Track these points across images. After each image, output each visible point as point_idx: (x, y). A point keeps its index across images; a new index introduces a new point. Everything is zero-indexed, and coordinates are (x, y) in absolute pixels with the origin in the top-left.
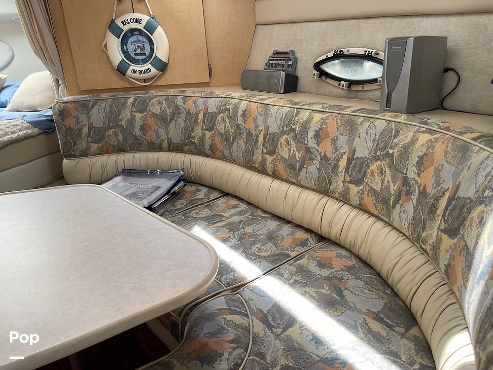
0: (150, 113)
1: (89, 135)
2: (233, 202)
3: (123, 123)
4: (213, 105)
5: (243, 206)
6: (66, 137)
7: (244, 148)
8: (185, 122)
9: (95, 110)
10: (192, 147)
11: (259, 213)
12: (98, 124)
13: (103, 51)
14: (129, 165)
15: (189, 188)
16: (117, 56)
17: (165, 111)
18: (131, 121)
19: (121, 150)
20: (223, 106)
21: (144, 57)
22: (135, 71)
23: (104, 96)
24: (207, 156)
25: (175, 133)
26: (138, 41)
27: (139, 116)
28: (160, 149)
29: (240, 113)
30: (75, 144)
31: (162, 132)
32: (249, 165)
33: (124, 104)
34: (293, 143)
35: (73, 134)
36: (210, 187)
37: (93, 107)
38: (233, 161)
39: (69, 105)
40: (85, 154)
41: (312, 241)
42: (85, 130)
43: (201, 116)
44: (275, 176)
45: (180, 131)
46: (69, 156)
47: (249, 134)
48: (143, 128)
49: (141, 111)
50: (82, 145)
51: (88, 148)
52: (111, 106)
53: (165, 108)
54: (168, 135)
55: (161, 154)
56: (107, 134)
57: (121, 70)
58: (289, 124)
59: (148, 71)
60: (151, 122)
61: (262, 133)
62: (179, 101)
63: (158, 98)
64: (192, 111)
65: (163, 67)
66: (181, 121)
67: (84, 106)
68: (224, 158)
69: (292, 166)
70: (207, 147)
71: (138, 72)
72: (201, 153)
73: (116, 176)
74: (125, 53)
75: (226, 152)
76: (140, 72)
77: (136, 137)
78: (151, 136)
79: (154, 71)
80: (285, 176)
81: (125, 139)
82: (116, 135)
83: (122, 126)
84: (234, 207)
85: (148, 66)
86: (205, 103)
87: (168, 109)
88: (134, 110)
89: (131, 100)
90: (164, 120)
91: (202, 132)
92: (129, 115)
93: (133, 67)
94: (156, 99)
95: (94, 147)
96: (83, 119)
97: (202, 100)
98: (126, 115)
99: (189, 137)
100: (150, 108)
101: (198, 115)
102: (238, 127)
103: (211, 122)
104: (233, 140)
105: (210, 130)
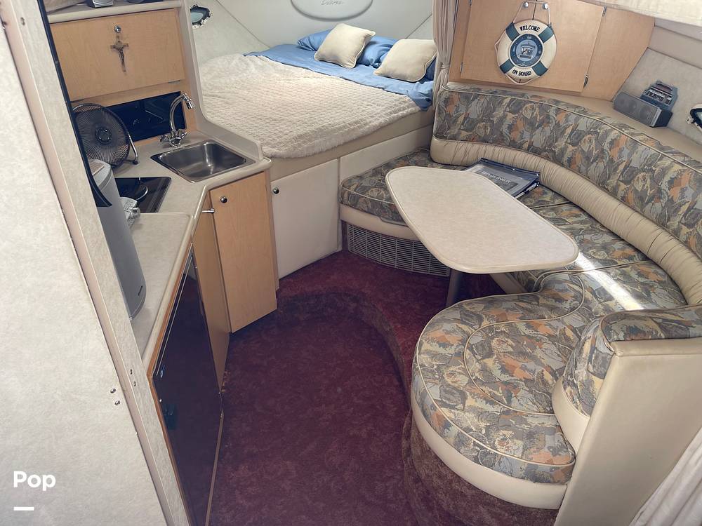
0: (522, 116)
1: (463, 124)
2: (576, 211)
3: (495, 119)
4: (584, 124)
5: (584, 217)
6: (444, 121)
7: (602, 170)
8: (552, 131)
9: (474, 103)
10: (550, 155)
11: (598, 226)
12: (473, 116)
13: (493, 49)
14: (488, 156)
15: (540, 189)
16: (505, 56)
17: (536, 117)
18: (502, 120)
19: (484, 141)
20: (594, 128)
21: (528, 60)
22: (516, 72)
23: (484, 89)
24: (562, 165)
25: (539, 139)
26: (529, 45)
27: (510, 116)
28: (520, 148)
29: (609, 140)
30: (449, 128)
31: (527, 135)
32: (602, 184)
33: (501, 103)
34: (649, 180)
35: (450, 120)
36: (555, 192)
37: (473, 100)
38: (588, 178)
39: (454, 94)
40: (454, 138)
41: (637, 258)
42: (461, 119)
43: (569, 130)
44: (624, 200)
45: (544, 138)
46: (441, 136)
47: (611, 160)
48: (510, 128)
49: (513, 112)
50: (454, 131)
51: (459, 134)
52: (488, 103)
53: (536, 114)
54: (531, 138)
55: (519, 152)
56: (479, 125)
57: (504, 68)
58: (651, 165)
59: (528, 73)
60: (520, 124)
61: (624, 164)
62: (552, 112)
63: (532, 104)
64: (562, 124)
65: (541, 70)
66: (548, 130)
67: (467, 98)
68: (579, 172)
69: (641, 199)
70: (565, 159)
71: (518, 73)
72: (557, 160)
73: (477, 163)
74: (513, 54)
75: (583, 168)
76: (521, 73)
77: (501, 134)
78: (515, 135)
79: (533, 74)
80: (632, 203)
81: (492, 133)
82: (485, 128)
83: (493, 121)
84: (577, 216)
85: (530, 69)
86: (576, 120)
87: (539, 116)
88: (508, 110)
89: (507, 101)
90: (532, 125)
91: (565, 145)
92: (501, 114)
93: (516, 68)
94: (530, 104)
95: (464, 134)
96: (463, 109)
97: (575, 116)
98: (499, 113)
99: (550, 145)
100: (523, 112)
101: (566, 128)
102: (603, 151)
103: (577, 138)
104: (594, 161)
105: (573, 145)
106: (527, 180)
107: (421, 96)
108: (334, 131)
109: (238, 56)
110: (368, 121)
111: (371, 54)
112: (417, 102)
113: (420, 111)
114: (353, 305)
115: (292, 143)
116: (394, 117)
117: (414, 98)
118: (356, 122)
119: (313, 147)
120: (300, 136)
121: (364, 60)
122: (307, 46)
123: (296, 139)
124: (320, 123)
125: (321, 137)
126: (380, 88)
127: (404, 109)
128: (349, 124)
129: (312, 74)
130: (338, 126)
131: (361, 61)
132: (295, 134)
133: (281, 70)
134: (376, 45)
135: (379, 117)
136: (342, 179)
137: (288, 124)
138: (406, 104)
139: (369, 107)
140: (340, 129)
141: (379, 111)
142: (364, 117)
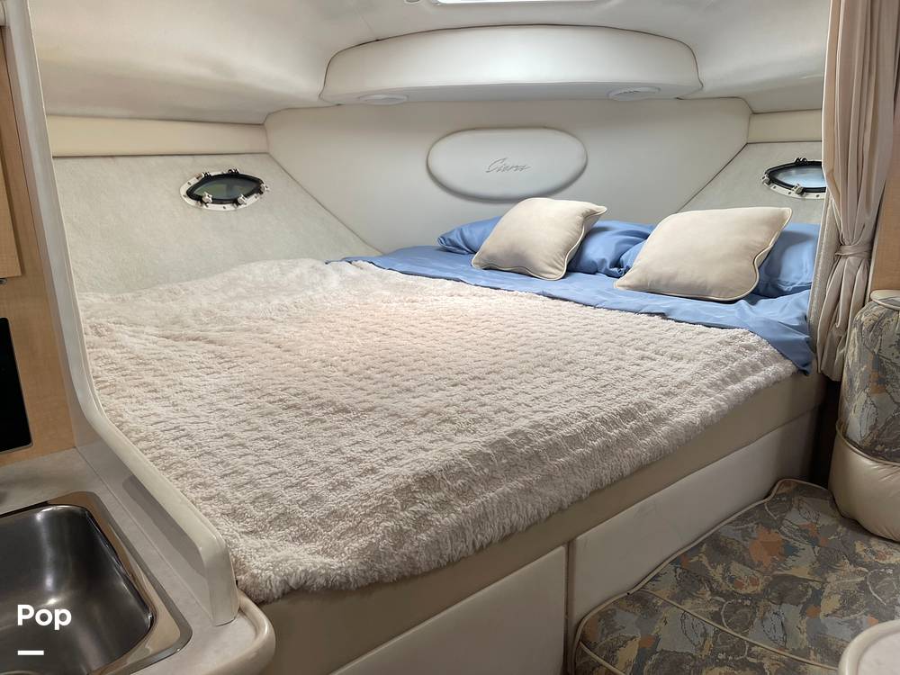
107: (787, 332)
108: (554, 449)
110: (661, 407)
112: (783, 349)
113: (794, 375)
115: (391, 515)
116: (736, 394)
117: (770, 336)
118: (628, 415)
120: (427, 481)
121: (583, 263)
123: (406, 494)
124: (502, 418)
126: (651, 314)
127: (755, 368)
128: (603, 422)
130: (565, 431)
132: (406, 469)
134: (608, 233)
135: (695, 393)
137: (387, 424)
138: (757, 354)
139: (649, 364)
140: (574, 440)
141: (685, 376)
142: (645, 396)
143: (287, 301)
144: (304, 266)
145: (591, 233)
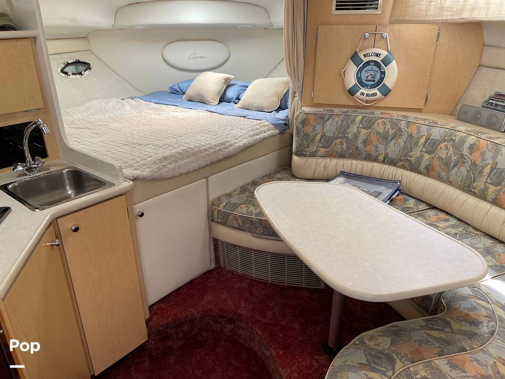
0: (375, 131)
1: (320, 142)
2: (442, 215)
3: (350, 136)
4: (436, 133)
5: (453, 221)
6: (302, 140)
7: (465, 174)
8: (405, 143)
9: (329, 123)
10: (406, 164)
11: (471, 229)
12: (329, 134)
13: (340, 75)
14: (347, 169)
15: (401, 197)
16: (351, 81)
17: (388, 131)
18: (358, 134)
19: (342, 156)
20: (448, 136)
21: (372, 83)
22: (363, 94)
23: (337, 111)
24: (420, 173)
25: (393, 150)
26: (372, 70)
27: (364, 131)
28: (375, 160)
29: (467, 145)
30: (308, 147)
31: (381, 148)
32: (467, 188)
33: (353, 121)
35: (307, 139)
36: (416, 199)
37: (328, 119)
38: (450, 183)
39: (310, 116)
40: (313, 155)
42: (318, 137)
43: (422, 140)
44: (496, 202)
45: (399, 149)
46: (300, 154)
47: (474, 164)
48: (365, 142)
49: (366, 128)
50: (313, 148)
51: (317, 151)
52: (342, 121)
53: (388, 128)
54: (386, 150)
55: (375, 164)
56: (334, 142)
57: (352, 92)
59: (375, 94)
60: (374, 138)
61: (489, 166)
62: (403, 125)
63: (383, 120)
64: (414, 135)
65: (386, 92)
66: (401, 142)
67: (322, 118)
68: (439, 178)
70: (422, 166)
71: (365, 95)
72: (414, 169)
73: (337, 176)
74: (359, 79)
75: (443, 174)
76: (367, 95)
77: (357, 148)
78: (370, 149)
79: (379, 94)
81: (348, 148)
82: (342, 144)
83: (348, 138)
84: (446, 220)
85: (375, 90)
86: (428, 131)
87: (391, 130)
88: (361, 126)
89: (359, 118)
90: (385, 138)
91: (421, 154)
92: (355, 130)
93: (363, 90)
94: (382, 120)
95: (322, 150)
96: (319, 128)
97: (426, 127)
98: (353, 129)
99: (406, 155)
100: (375, 126)
101: (419, 139)
102: (462, 156)
103: (432, 147)
104: (454, 166)
105: (429, 153)
106: (389, 188)
107: (279, 121)
108: (200, 152)
109: (116, 99)
110: (233, 142)
111: (231, 93)
112: (276, 126)
113: (278, 134)
114: (230, 327)
115: (157, 164)
116: (257, 139)
117: (272, 122)
118: (222, 144)
119: (179, 168)
120: (166, 158)
121: (226, 98)
122: (178, 92)
123: (161, 160)
124: (186, 145)
125: (188, 157)
126: (241, 117)
127: (265, 132)
128: (215, 146)
129: (180, 109)
130: (204, 148)
131: (223, 99)
132: (160, 155)
133: (153, 108)
134: (235, 86)
135: (243, 139)
136: (211, 199)
137: (154, 147)
138: (267, 128)
139: (233, 131)
140: (206, 150)
141: (242, 134)
142: (228, 139)
143: (112, 115)
144: (114, 101)
145: (228, 86)
